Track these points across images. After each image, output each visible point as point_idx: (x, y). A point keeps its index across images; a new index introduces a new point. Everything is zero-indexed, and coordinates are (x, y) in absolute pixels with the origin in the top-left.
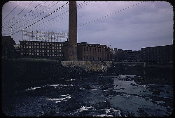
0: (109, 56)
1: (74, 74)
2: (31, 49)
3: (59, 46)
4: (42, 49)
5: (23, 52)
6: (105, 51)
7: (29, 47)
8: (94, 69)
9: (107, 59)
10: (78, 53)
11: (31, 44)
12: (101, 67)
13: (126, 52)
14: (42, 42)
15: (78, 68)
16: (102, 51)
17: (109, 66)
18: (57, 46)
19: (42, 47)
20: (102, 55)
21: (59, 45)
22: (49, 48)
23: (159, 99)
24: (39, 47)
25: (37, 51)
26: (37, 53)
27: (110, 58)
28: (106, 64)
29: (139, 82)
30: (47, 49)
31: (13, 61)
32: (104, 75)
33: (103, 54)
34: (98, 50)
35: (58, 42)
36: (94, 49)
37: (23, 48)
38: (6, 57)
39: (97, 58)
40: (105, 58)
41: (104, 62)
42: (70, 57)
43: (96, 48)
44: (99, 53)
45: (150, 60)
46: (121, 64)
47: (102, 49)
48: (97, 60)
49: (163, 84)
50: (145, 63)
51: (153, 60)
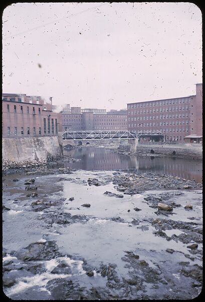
0: (49, 125)
6: (39, 110)
8: (13, 159)
9: (45, 132)
12: (30, 153)
16: (31, 111)
17: (51, 152)
20: (32, 121)
27: (53, 128)
28: (40, 144)
29: (126, 188)
32: (39, 174)
33: (34, 119)
34: (22, 109)
39: (20, 130)
40: (40, 128)
41: (38, 140)
44: (23, 119)
45: (147, 132)
46: (81, 143)
47: (31, 107)
48: (20, 135)
49: (179, 189)
50: (137, 140)
51: (156, 133)
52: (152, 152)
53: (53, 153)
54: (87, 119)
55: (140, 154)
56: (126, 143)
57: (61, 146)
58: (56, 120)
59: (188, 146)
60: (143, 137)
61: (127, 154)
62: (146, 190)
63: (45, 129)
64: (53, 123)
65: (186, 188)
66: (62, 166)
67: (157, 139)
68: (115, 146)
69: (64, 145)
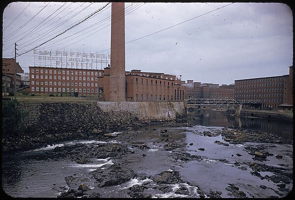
0: (178, 94)
1: (119, 124)
2: (49, 80)
3: (94, 76)
4: (66, 81)
5: (35, 86)
6: (172, 84)
7: (44, 77)
8: (154, 116)
9: (175, 99)
10: (126, 89)
11: (48, 72)
12: (165, 112)
13: (208, 88)
14: (66, 69)
15: (125, 113)
16: (166, 85)
17: (179, 112)
18: (90, 77)
19: (66, 78)
20: (167, 91)
21: (94, 74)
22: (78, 78)
23: (265, 168)
24: (62, 78)
25: (57, 84)
26: (57, 87)
27: (181, 97)
28: (172, 106)
29: (230, 138)
30: (74, 81)
31: (19, 100)
32: (170, 126)
33: (169, 90)
34: (161, 83)
35: (93, 69)
36: (154, 82)
37: (35, 80)
38: (8, 94)
39: (159, 97)
40: (172, 96)
41: (170, 104)
42: (113, 94)
43: (157, 80)
44: (161, 89)
45: (249, 101)
46: (199, 107)
47: (167, 82)
48: (159, 100)
49: (272, 142)
50: (241, 106)
51: (255, 102)
52: (252, 115)
53: (180, 113)
54: (205, 91)
55: (243, 116)
56: (233, 108)
57: (186, 108)
58: (183, 91)
59: (281, 111)
60: (246, 104)
61: (233, 115)
62: (246, 141)
63: (175, 96)
64: (181, 93)
65: (278, 143)
66: (186, 121)
67: (257, 106)
68: (225, 110)
69: (188, 107)
